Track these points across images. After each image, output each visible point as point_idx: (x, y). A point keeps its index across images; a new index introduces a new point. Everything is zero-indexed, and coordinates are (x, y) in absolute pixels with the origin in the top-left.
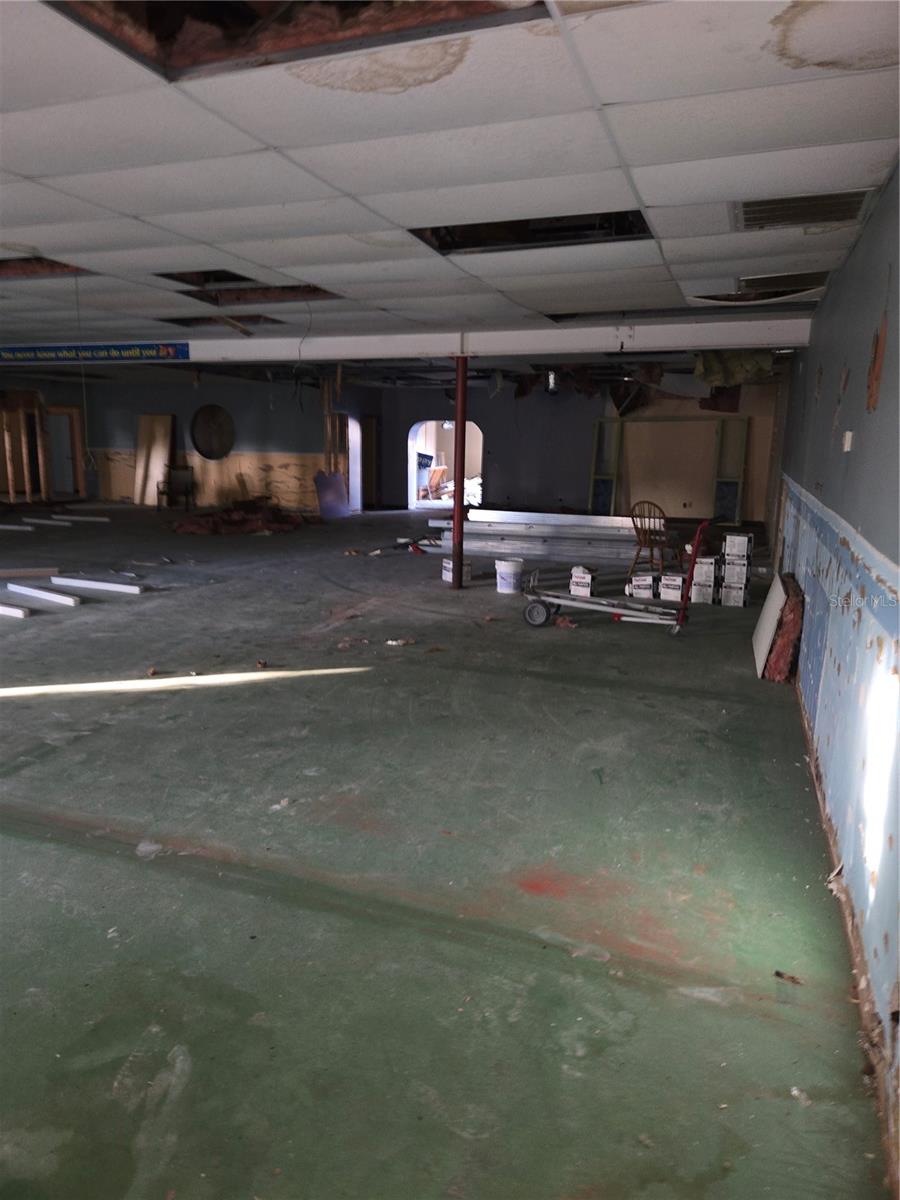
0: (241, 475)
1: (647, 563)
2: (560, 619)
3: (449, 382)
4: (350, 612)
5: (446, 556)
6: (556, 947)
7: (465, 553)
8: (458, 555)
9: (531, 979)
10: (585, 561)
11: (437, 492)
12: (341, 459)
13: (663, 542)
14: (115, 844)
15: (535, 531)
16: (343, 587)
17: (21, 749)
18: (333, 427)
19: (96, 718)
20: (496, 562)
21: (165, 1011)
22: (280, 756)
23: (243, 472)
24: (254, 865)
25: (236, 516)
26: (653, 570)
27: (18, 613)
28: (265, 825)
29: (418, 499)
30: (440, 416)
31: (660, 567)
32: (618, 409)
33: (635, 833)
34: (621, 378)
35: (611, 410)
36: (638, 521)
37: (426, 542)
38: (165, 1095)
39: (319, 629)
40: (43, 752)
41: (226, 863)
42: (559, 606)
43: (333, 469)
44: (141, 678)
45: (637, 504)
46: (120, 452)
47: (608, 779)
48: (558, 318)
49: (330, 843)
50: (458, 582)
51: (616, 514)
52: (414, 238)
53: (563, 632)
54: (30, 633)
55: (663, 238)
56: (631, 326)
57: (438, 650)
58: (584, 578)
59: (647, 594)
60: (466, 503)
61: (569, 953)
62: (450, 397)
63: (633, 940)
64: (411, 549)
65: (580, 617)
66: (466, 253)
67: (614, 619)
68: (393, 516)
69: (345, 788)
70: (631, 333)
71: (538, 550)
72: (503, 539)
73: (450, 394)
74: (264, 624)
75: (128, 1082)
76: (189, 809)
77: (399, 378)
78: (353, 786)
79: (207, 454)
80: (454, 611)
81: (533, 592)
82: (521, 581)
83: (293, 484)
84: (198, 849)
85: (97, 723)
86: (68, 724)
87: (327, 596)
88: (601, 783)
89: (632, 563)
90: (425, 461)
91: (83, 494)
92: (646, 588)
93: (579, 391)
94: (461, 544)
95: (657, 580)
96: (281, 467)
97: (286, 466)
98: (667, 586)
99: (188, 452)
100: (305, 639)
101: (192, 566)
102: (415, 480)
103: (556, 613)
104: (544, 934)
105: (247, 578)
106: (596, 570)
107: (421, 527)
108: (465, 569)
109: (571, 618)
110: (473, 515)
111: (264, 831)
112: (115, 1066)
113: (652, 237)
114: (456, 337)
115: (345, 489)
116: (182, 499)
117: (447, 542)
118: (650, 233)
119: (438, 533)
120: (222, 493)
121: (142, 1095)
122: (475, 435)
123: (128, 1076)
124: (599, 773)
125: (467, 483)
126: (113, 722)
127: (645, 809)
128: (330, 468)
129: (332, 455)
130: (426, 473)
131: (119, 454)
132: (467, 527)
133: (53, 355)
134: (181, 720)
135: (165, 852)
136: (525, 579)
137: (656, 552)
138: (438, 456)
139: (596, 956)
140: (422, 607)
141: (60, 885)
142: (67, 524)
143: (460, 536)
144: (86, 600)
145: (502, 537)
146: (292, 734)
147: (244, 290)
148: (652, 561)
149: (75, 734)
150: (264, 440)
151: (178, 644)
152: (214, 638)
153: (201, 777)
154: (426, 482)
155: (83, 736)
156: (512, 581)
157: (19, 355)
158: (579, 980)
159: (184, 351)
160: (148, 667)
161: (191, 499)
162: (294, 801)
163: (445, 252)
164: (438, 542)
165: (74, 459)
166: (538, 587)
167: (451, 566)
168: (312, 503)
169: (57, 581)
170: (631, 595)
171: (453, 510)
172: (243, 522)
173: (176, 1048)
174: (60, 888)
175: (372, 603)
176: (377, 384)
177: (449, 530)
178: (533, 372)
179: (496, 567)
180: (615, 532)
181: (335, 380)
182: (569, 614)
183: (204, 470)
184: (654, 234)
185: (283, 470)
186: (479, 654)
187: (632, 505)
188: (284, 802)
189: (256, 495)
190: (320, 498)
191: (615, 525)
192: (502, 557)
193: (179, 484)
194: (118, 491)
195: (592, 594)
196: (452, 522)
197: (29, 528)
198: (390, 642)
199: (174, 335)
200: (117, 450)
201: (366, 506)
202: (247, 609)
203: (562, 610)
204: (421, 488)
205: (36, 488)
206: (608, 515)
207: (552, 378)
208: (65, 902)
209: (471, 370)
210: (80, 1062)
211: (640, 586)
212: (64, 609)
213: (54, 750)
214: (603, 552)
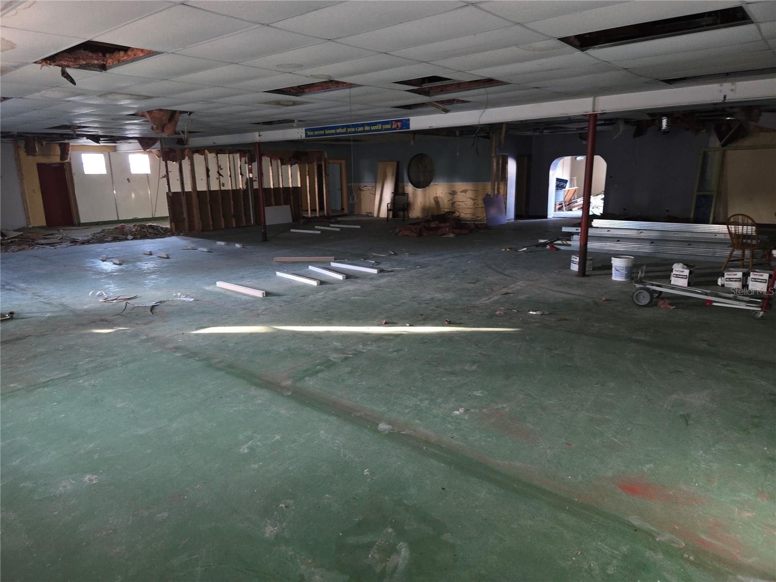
0: (437, 197)
1: (738, 260)
2: (661, 302)
3: (583, 128)
4: (505, 290)
5: (573, 253)
6: (644, 531)
7: (588, 250)
8: (583, 252)
9: (624, 549)
10: (685, 258)
11: (569, 206)
12: (502, 186)
13: (754, 246)
14: (367, 422)
15: (644, 235)
16: (500, 273)
17: (318, 361)
18: (498, 164)
19: (355, 347)
20: (613, 258)
21: (395, 521)
22: (459, 381)
23: (438, 196)
24: (444, 446)
25: (433, 225)
26: (744, 266)
27: (314, 283)
28: (450, 423)
29: (555, 211)
30: (574, 153)
31: (751, 264)
32: (720, 142)
33: (712, 464)
34: (725, 118)
35: (715, 142)
36: (732, 228)
37: (559, 242)
38: (396, 567)
39: (484, 300)
40: (329, 365)
41: (427, 442)
42: (661, 292)
43: (496, 193)
44: (379, 325)
45: (733, 216)
46: (367, 185)
47: (692, 422)
48: (671, 82)
49: (489, 440)
50: (582, 272)
51: (715, 222)
52: (563, 43)
53: (663, 310)
54: (320, 295)
55: (762, 22)
56: (733, 82)
57: (565, 320)
58: (683, 272)
59: (737, 285)
60: (591, 213)
61: (654, 538)
62: (583, 139)
63: (703, 537)
64: (548, 247)
65: (678, 301)
66: (600, 48)
67: (706, 305)
68: (536, 223)
69: (500, 406)
70: (733, 87)
71: (646, 249)
72: (618, 241)
73: (583, 137)
74: (449, 296)
75: (377, 556)
76: (406, 407)
77: (545, 129)
78: (504, 405)
79: (417, 185)
80: (578, 292)
81: (640, 281)
82: (631, 272)
83: (470, 203)
84: (412, 431)
85: (356, 350)
86: (341, 349)
87: (490, 279)
88: (687, 425)
89: (725, 260)
90: (562, 184)
91: (346, 211)
92: (737, 280)
93: (687, 129)
94: (586, 245)
95: (746, 275)
96: (461, 192)
97: (465, 191)
98: (755, 280)
99: (405, 184)
100: (474, 307)
101: (406, 257)
102: (553, 196)
103: (658, 297)
104: (636, 521)
105: (439, 265)
106: (692, 266)
107: (556, 231)
108: (588, 263)
109: (670, 302)
110: (596, 223)
111: (450, 426)
112: (369, 546)
113: (752, 22)
114: (589, 100)
115: (503, 205)
116: (401, 213)
117: (576, 242)
118: (750, 19)
119: (569, 235)
120: (425, 209)
121: (384, 564)
122: (600, 166)
123: (376, 553)
124: (686, 418)
125: (592, 199)
126: (364, 351)
127: (721, 448)
128: (494, 192)
129: (496, 183)
130: (562, 193)
131: (366, 186)
132: (591, 232)
133: (333, 131)
134: (401, 353)
135: (394, 430)
136: (635, 270)
137: (747, 252)
138: (571, 180)
139: (674, 542)
140: (555, 289)
141: (340, 441)
142: (338, 230)
143: (585, 238)
144: (349, 276)
145: (618, 239)
146: (466, 368)
147: (446, 86)
148: (743, 260)
149: (345, 356)
150: (452, 175)
151: (399, 306)
152: (420, 304)
153: (413, 388)
154: (561, 199)
155: (350, 357)
156: (624, 272)
157: (316, 133)
158: (660, 556)
159: (406, 124)
160: (383, 319)
161: (406, 213)
162: (468, 410)
163: (584, 48)
164: (569, 242)
165: (341, 189)
166: (645, 277)
167: (577, 260)
168: (482, 215)
169: (334, 265)
170: (723, 285)
171: (581, 218)
172: (437, 228)
173: (401, 543)
174: (339, 442)
175: (520, 284)
176: (529, 133)
177: (577, 234)
178: (650, 119)
179: (612, 262)
180: (713, 236)
181: (500, 133)
182: (668, 298)
183: (415, 194)
184: (753, 19)
185: (464, 194)
186: (596, 324)
187: (729, 216)
188: (462, 410)
189: (446, 210)
190: (487, 211)
191: (712, 231)
192: (618, 255)
193: (400, 204)
194: (365, 209)
195: (689, 284)
196: (580, 229)
197: (319, 232)
198: (531, 312)
199: (402, 115)
200: (366, 184)
201: (518, 216)
202: (439, 286)
203: (663, 295)
204: (558, 203)
205: (321, 208)
206: (708, 223)
207: (664, 122)
208: (342, 450)
209: (600, 120)
210: (352, 540)
211: (731, 279)
212: (337, 281)
213: (334, 364)
214: (700, 251)
